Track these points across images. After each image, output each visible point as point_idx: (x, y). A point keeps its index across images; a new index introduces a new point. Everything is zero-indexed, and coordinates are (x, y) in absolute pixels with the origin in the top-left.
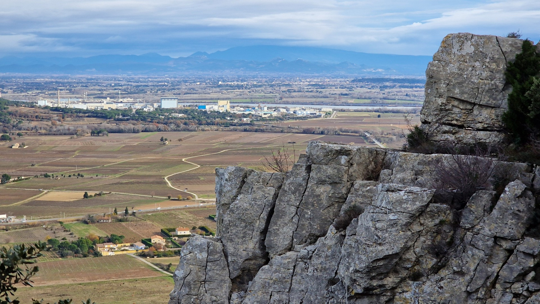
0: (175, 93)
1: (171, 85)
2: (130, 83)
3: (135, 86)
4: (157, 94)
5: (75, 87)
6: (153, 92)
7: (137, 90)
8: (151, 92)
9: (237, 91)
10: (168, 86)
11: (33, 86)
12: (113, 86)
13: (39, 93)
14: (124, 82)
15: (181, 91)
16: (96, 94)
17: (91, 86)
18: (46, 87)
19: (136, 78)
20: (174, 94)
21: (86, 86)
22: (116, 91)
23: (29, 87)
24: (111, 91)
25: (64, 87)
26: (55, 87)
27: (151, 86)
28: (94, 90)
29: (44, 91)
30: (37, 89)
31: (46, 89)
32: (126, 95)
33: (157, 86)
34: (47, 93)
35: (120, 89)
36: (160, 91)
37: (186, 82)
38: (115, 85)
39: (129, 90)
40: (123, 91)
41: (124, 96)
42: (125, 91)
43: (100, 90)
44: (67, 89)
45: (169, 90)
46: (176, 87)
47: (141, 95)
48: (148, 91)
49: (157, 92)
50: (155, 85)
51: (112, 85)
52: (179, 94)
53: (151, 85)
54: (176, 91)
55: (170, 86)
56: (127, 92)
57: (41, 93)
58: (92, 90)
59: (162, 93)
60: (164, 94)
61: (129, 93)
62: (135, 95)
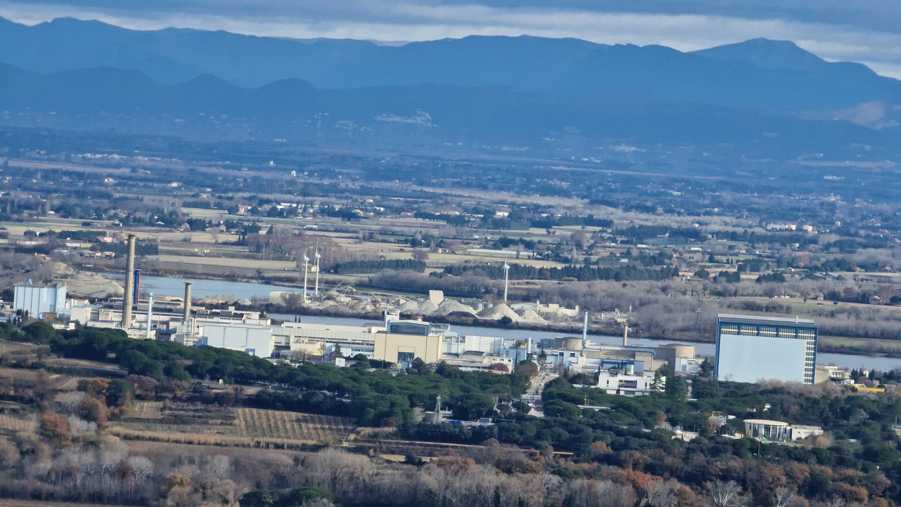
0: (840, 288)
1: (834, 238)
2: (601, 212)
3: (622, 233)
4: (732, 287)
5: (280, 214)
6: (714, 272)
7: (628, 254)
8: (702, 274)
10: (814, 241)
11: (47, 192)
12: (499, 224)
13: (64, 235)
14: (568, 202)
15: (880, 280)
16: (380, 264)
17: (379, 214)
18: (117, 203)
19: (647, 181)
20: (833, 296)
21: (347, 215)
22: (504, 251)
23: (24, 196)
24: (477, 250)
25: (219, 206)
26: (167, 204)
27: (718, 234)
28: (385, 235)
29: (99, 225)
30: (64, 211)
31: (115, 216)
32: (550, 284)
33: (752, 239)
34: (108, 240)
35: (529, 245)
36: (755, 269)
38: (516, 216)
39: (578, 256)
40: (546, 258)
41: (539, 284)
42: (557, 258)
43: (414, 243)
44: (230, 225)
45: (810, 271)
46: (861, 255)
47: (637, 289)
48: (690, 265)
49: (736, 277)
50: (740, 230)
51: (500, 214)
52: (864, 298)
53: (716, 228)
54: (850, 281)
55: (827, 248)
56: (566, 260)
57: (75, 236)
58: (370, 237)
59: (765, 285)
60: (770, 294)
61: (570, 273)
62: (601, 286)
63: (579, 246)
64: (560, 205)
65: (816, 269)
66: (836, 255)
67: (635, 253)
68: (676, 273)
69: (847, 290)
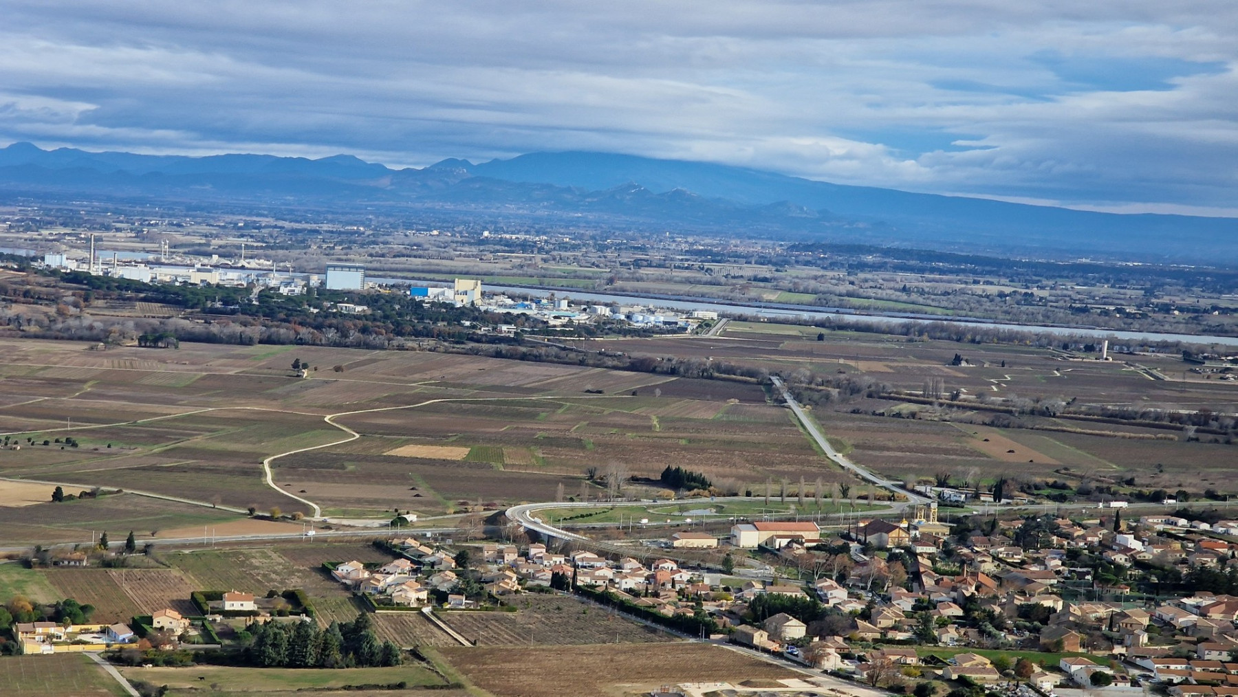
0: (374, 252)
1: (371, 232)
2: (280, 223)
3: (288, 231)
4: (332, 252)
5: (152, 225)
6: (325, 246)
7: (291, 240)
8: (320, 247)
9: (517, 257)
10: (363, 233)
11: (58, 217)
12: (240, 228)
13: (65, 234)
14: (267, 220)
15: (389, 248)
16: (193, 245)
17: (191, 225)
19: (297, 211)
20: (371, 255)
21: (179, 225)
22: (242, 239)
23: (49, 219)
24: (231, 239)
25: (128, 223)
26: (106, 221)
27: (326, 231)
28: (194, 234)
29: (79, 230)
30: (65, 225)
31: (85, 227)
32: (260, 252)
33: (340, 233)
34: (83, 236)
35: (252, 237)
36: (340, 245)
37: (408, 226)
38: (247, 225)
39: (271, 241)
40: (259, 242)
41: (256, 252)
42: (263, 242)
43: (206, 236)
44: (132, 230)
45: (362, 245)
46: (381, 239)
47: (295, 253)
48: (315, 243)
49: (333, 248)
50: (335, 230)
51: (240, 224)
52: (383, 256)
53: (325, 229)
54: (377, 249)
55: (368, 236)
56: (266, 242)
57: (69, 235)
58: (188, 234)
59: (345, 251)
60: (347, 254)
61: (268, 247)
62: (281, 252)
63: (272, 236)
64: (264, 221)
65: (364, 244)
66: (372, 238)
67: (294, 239)
68: (310, 247)
69: (376, 252)
